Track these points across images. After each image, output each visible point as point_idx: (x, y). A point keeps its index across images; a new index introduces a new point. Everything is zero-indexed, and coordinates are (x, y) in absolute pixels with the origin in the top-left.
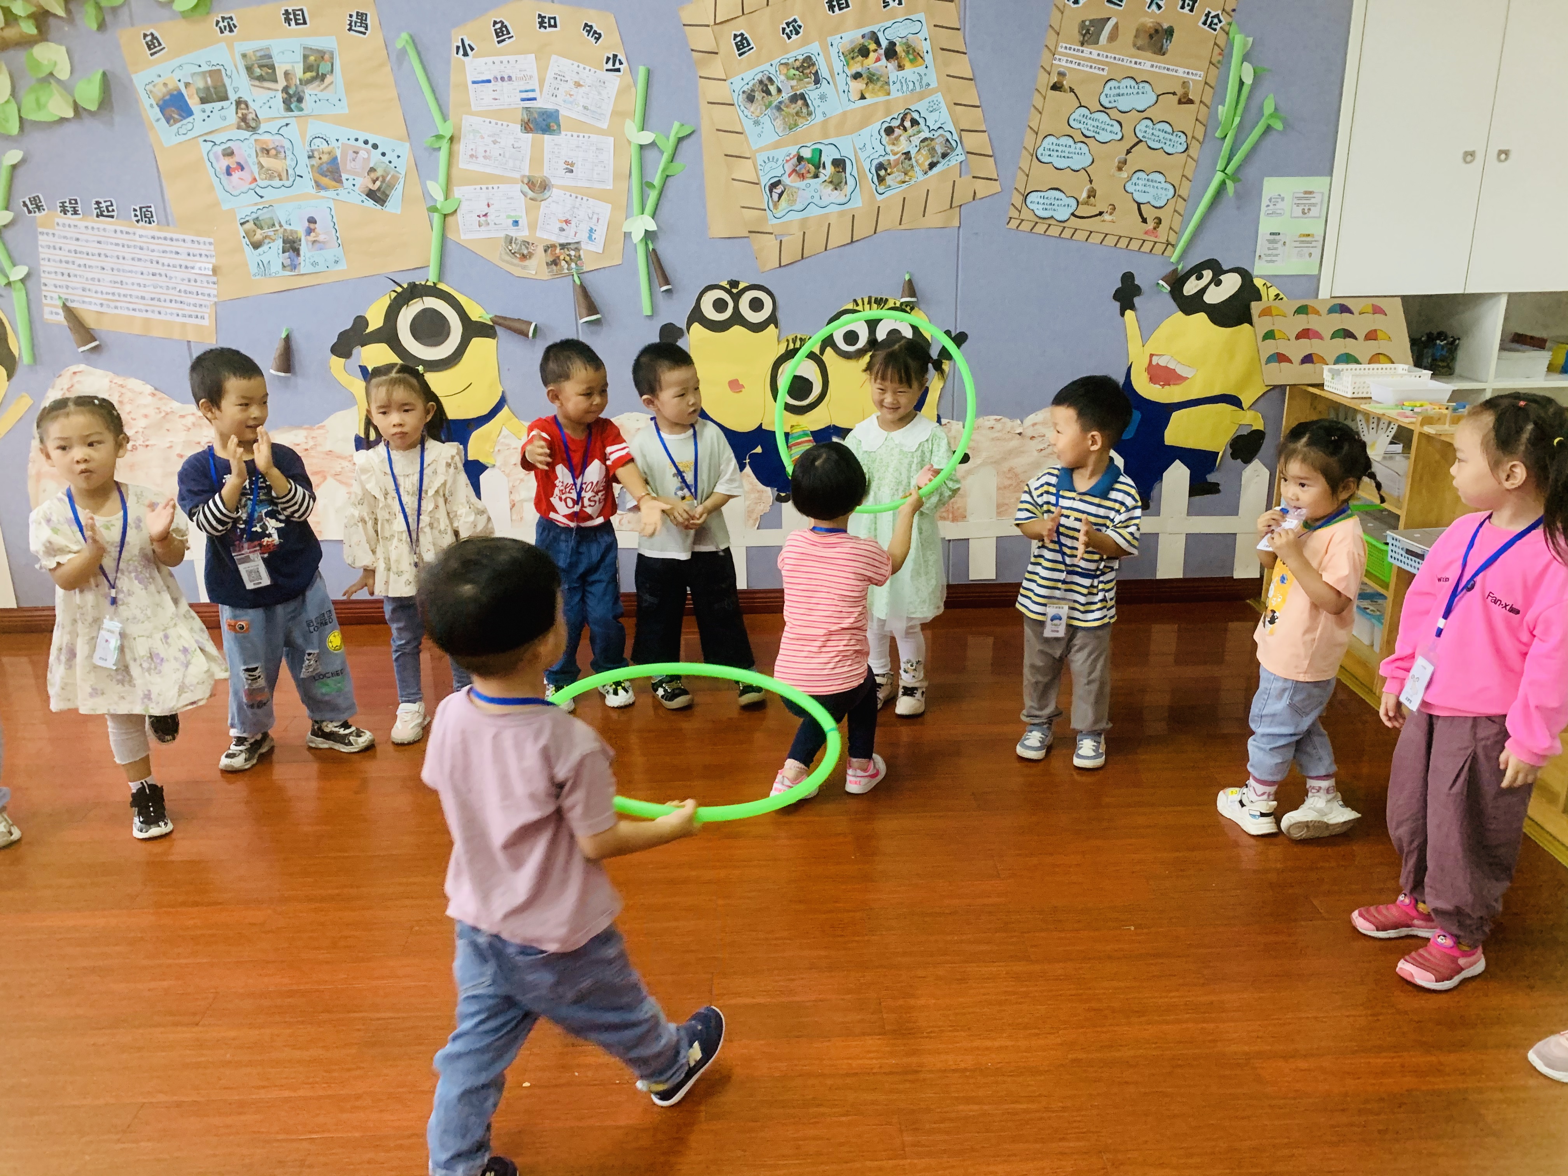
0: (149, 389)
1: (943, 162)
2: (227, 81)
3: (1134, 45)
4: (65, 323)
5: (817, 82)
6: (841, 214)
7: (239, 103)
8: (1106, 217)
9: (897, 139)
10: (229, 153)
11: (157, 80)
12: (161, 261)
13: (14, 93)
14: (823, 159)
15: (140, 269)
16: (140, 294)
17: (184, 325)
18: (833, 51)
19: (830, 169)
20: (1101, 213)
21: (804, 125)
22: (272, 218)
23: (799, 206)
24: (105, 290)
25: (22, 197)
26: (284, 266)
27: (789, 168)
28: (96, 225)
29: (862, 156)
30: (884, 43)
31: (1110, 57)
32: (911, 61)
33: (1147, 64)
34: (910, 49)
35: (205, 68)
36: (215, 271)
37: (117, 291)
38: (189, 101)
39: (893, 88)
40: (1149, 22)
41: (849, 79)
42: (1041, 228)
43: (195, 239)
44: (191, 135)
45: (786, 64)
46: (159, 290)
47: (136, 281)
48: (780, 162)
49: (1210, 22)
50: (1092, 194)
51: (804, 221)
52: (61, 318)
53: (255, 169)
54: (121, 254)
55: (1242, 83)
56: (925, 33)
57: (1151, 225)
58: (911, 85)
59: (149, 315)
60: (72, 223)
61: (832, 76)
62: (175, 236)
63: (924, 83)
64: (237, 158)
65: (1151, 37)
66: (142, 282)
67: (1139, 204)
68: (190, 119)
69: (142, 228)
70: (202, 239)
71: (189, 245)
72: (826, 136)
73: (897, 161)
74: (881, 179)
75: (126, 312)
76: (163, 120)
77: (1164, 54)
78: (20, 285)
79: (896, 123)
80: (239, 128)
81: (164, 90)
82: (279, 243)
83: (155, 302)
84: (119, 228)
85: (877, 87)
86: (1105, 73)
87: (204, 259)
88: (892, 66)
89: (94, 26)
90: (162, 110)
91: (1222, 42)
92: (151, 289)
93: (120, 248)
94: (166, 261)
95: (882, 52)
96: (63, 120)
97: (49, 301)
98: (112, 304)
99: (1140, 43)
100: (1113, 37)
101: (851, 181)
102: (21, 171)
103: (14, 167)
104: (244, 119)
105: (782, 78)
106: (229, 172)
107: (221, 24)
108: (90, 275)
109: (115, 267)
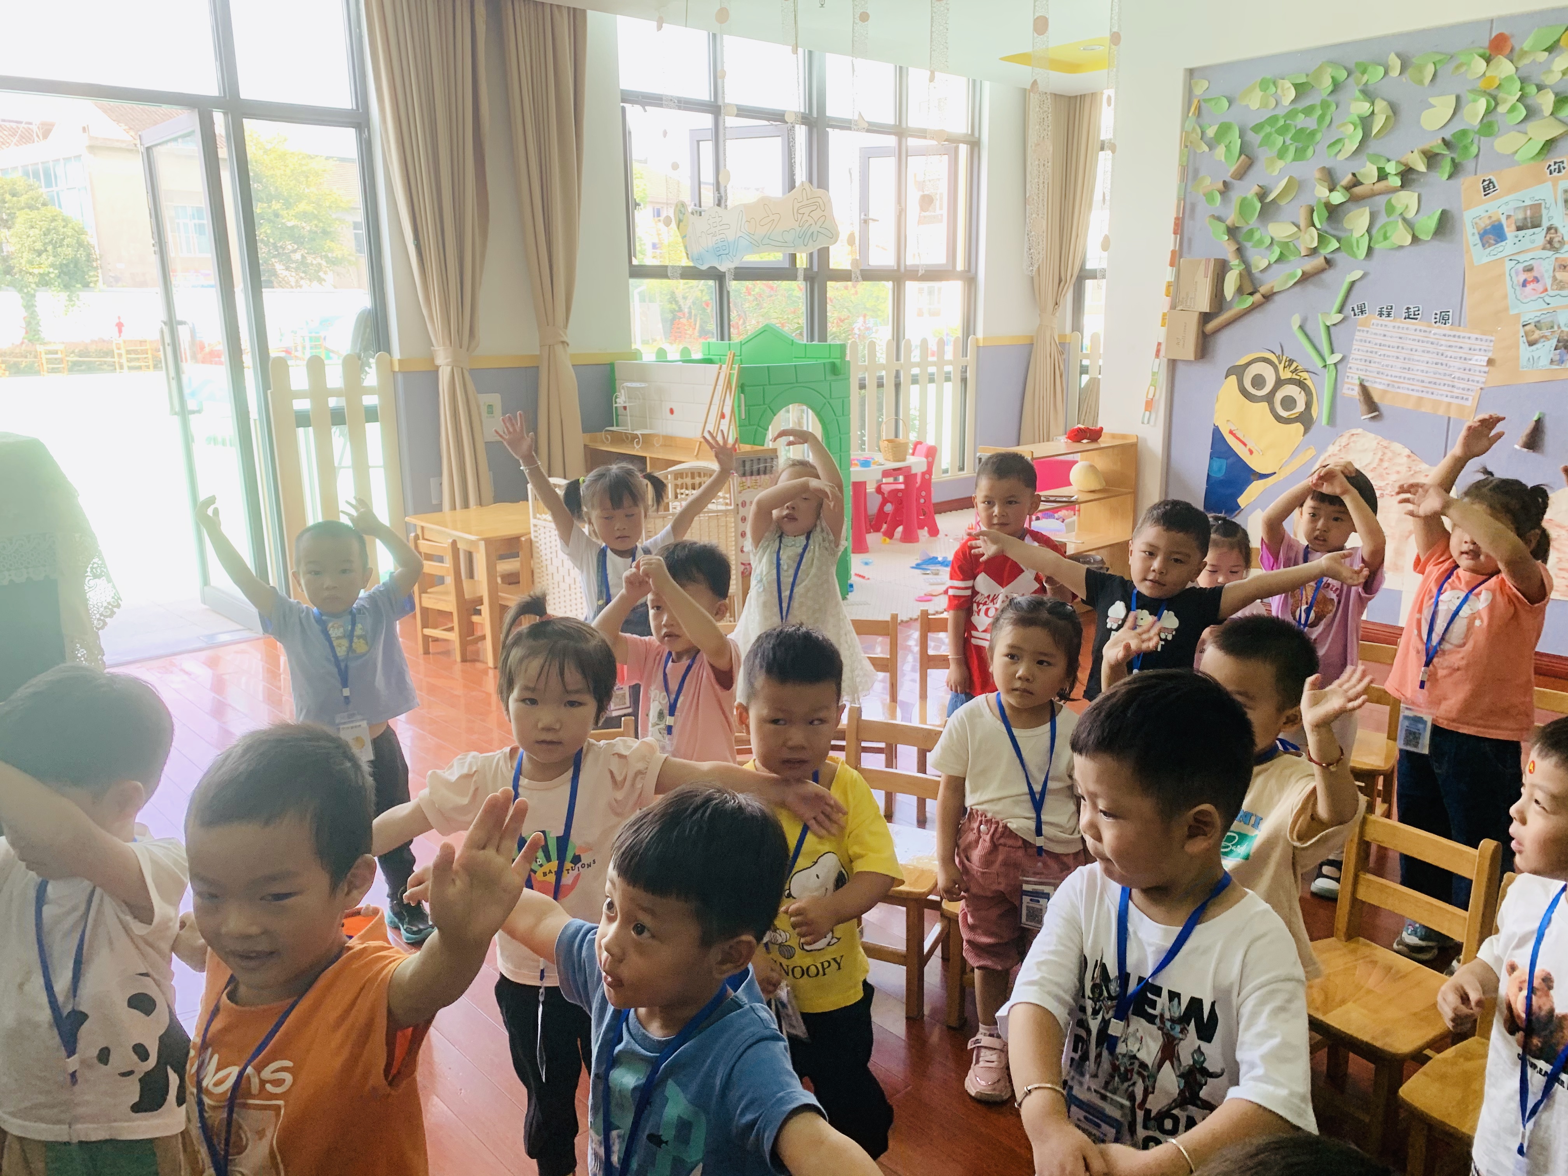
0: (1407, 451)
2: (1544, 212)
4: (1358, 397)
7: (1549, 229)
10: (1529, 269)
11: (1484, 214)
12: (1446, 353)
13: (1369, 231)
15: (1426, 359)
16: (1421, 378)
17: (1449, 404)
22: (1552, 322)
24: (1394, 374)
25: (1353, 303)
26: (1552, 361)
28: (1402, 325)
35: (1528, 202)
36: (1490, 362)
37: (1403, 375)
38: (1506, 229)
43: (1479, 336)
44: (1500, 256)
46: (1437, 376)
47: (1421, 368)
52: (1355, 392)
53: (1549, 282)
54: (1415, 348)
59: (1424, 395)
60: (1384, 323)
62: (1462, 334)
64: (1535, 273)
66: (1425, 369)
68: (1503, 243)
69: (1439, 327)
70: (1484, 337)
71: (1473, 341)
75: (1406, 392)
76: (1480, 245)
78: (1332, 367)
80: (1544, 249)
81: (1488, 222)
82: (1554, 342)
83: (1431, 385)
84: (1419, 328)
87: (1482, 353)
89: (1446, 176)
90: (1481, 239)
92: (1431, 375)
93: (1416, 343)
94: (1449, 354)
96: (1401, 247)
97: (1349, 380)
98: (1396, 385)
102: (1357, 285)
103: (1353, 284)
104: (1550, 242)
106: (1525, 284)
107: (1552, 168)
108: (1385, 362)
109: (1407, 356)
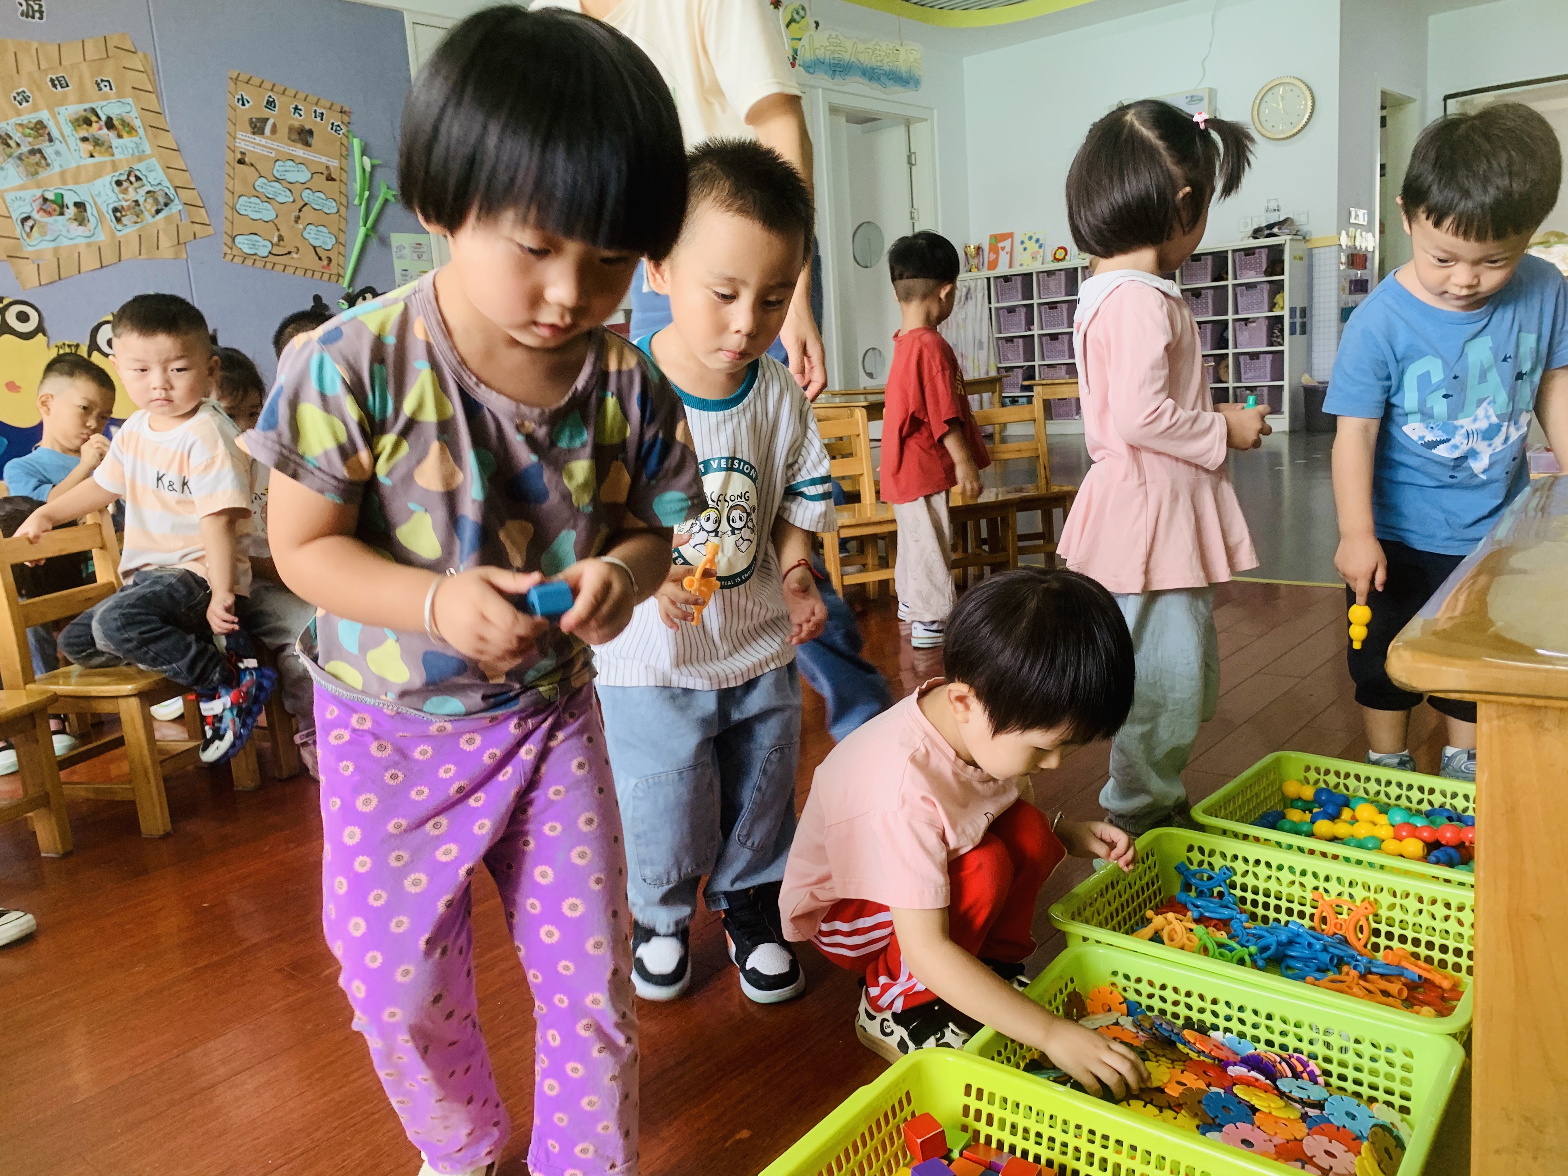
1: (166, 210)
3: (289, 139)
5: (51, 140)
6: (89, 245)
8: (294, 255)
9: (126, 189)
14: (66, 201)
18: (61, 119)
19: (71, 211)
20: (289, 253)
21: (43, 174)
23: (48, 237)
27: (37, 205)
29: (99, 201)
30: (104, 118)
31: (275, 145)
32: (128, 133)
33: (299, 151)
34: (124, 123)
39: (115, 151)
40: (296, 124)
41: (79, 142)
42: (249, 262)
45: (21, 125)
48: (27, 201)
49: (336, 128)
50: (281, 238)
51: (56, 250)
55: (364, 170)
56: (134, 114)
57: (325, 262)
58: (131, 151)
61: (63, 137)
63: (141, 149)
65: (299, 134)
67: (314, 248)
72: (64, 183)
73: (129, 207)
74: (118, 220)
77: (310, 146)
79: (124, 177)
85: (103, 149)
86: (273, 155)
88: (112, 135)
91: (345, 141)
95: (102, 123)
99: (293, 137)
100: (274, 130)
101: (91, 219)
105: (19, 135)
